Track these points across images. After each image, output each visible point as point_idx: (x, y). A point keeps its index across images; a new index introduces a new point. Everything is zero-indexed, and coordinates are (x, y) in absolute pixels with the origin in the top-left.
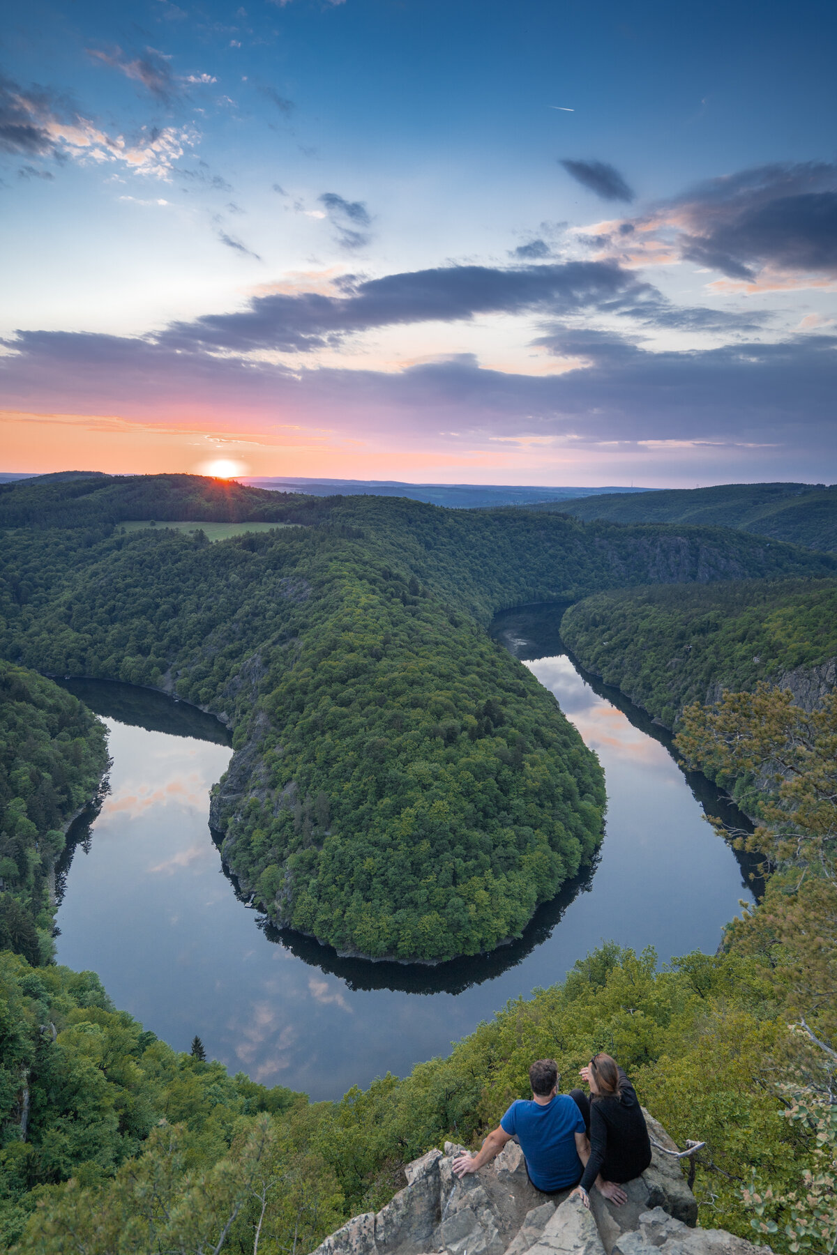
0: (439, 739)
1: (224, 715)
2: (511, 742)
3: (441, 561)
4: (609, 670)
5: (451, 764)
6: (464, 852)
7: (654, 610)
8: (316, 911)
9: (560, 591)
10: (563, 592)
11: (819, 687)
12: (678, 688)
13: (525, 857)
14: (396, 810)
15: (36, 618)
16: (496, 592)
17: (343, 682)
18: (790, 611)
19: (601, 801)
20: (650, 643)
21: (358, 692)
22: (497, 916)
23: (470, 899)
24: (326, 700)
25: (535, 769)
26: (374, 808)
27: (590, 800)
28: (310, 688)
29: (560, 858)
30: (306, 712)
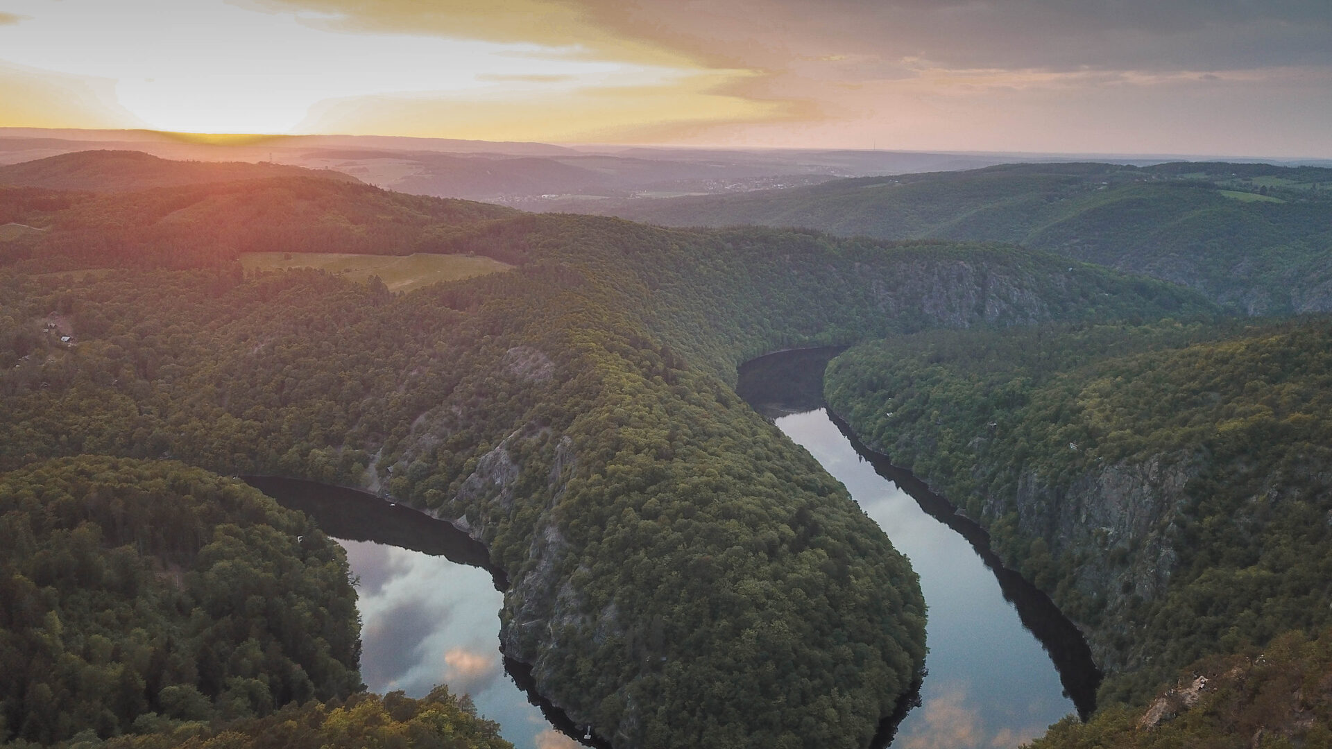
0: (762, 554)
1: (462, 521)
2: (833, 554)
3: (671, 304)
4: (898, 447)
5: (779, 581)
6: (809, 672)
7: (945, 373)
8: (669, 737)
9: (814, 334)
10: (817, 335)
11: (1143, 485)
12: (983, 474)
13: (864, 674)
14: (737, 631)
15: (172, 398)
16: (737, 339)
17: (642, 490)
18: (1105, 383)
19: (921, 609)
20: (946, 417)
21: (661, 501)
22: (847, 733)
23: (821, 718)
24: (631, 514)
25: (860, 581)
26: (712, 630)
27: (913, 611)
28: (606, 497)
29: (896, 674)
30: (609, 527)
